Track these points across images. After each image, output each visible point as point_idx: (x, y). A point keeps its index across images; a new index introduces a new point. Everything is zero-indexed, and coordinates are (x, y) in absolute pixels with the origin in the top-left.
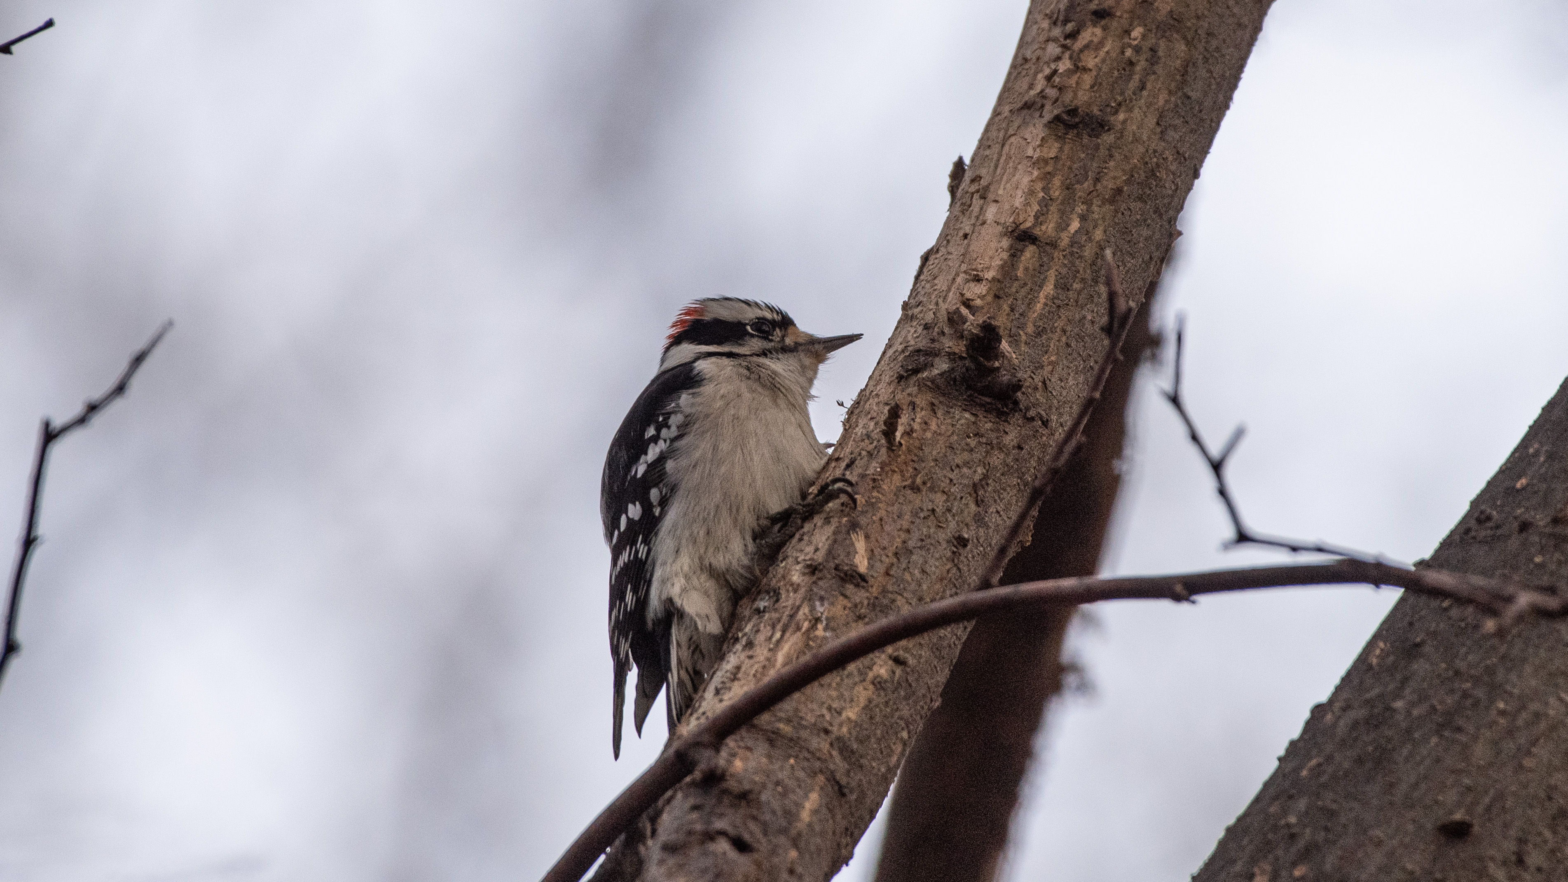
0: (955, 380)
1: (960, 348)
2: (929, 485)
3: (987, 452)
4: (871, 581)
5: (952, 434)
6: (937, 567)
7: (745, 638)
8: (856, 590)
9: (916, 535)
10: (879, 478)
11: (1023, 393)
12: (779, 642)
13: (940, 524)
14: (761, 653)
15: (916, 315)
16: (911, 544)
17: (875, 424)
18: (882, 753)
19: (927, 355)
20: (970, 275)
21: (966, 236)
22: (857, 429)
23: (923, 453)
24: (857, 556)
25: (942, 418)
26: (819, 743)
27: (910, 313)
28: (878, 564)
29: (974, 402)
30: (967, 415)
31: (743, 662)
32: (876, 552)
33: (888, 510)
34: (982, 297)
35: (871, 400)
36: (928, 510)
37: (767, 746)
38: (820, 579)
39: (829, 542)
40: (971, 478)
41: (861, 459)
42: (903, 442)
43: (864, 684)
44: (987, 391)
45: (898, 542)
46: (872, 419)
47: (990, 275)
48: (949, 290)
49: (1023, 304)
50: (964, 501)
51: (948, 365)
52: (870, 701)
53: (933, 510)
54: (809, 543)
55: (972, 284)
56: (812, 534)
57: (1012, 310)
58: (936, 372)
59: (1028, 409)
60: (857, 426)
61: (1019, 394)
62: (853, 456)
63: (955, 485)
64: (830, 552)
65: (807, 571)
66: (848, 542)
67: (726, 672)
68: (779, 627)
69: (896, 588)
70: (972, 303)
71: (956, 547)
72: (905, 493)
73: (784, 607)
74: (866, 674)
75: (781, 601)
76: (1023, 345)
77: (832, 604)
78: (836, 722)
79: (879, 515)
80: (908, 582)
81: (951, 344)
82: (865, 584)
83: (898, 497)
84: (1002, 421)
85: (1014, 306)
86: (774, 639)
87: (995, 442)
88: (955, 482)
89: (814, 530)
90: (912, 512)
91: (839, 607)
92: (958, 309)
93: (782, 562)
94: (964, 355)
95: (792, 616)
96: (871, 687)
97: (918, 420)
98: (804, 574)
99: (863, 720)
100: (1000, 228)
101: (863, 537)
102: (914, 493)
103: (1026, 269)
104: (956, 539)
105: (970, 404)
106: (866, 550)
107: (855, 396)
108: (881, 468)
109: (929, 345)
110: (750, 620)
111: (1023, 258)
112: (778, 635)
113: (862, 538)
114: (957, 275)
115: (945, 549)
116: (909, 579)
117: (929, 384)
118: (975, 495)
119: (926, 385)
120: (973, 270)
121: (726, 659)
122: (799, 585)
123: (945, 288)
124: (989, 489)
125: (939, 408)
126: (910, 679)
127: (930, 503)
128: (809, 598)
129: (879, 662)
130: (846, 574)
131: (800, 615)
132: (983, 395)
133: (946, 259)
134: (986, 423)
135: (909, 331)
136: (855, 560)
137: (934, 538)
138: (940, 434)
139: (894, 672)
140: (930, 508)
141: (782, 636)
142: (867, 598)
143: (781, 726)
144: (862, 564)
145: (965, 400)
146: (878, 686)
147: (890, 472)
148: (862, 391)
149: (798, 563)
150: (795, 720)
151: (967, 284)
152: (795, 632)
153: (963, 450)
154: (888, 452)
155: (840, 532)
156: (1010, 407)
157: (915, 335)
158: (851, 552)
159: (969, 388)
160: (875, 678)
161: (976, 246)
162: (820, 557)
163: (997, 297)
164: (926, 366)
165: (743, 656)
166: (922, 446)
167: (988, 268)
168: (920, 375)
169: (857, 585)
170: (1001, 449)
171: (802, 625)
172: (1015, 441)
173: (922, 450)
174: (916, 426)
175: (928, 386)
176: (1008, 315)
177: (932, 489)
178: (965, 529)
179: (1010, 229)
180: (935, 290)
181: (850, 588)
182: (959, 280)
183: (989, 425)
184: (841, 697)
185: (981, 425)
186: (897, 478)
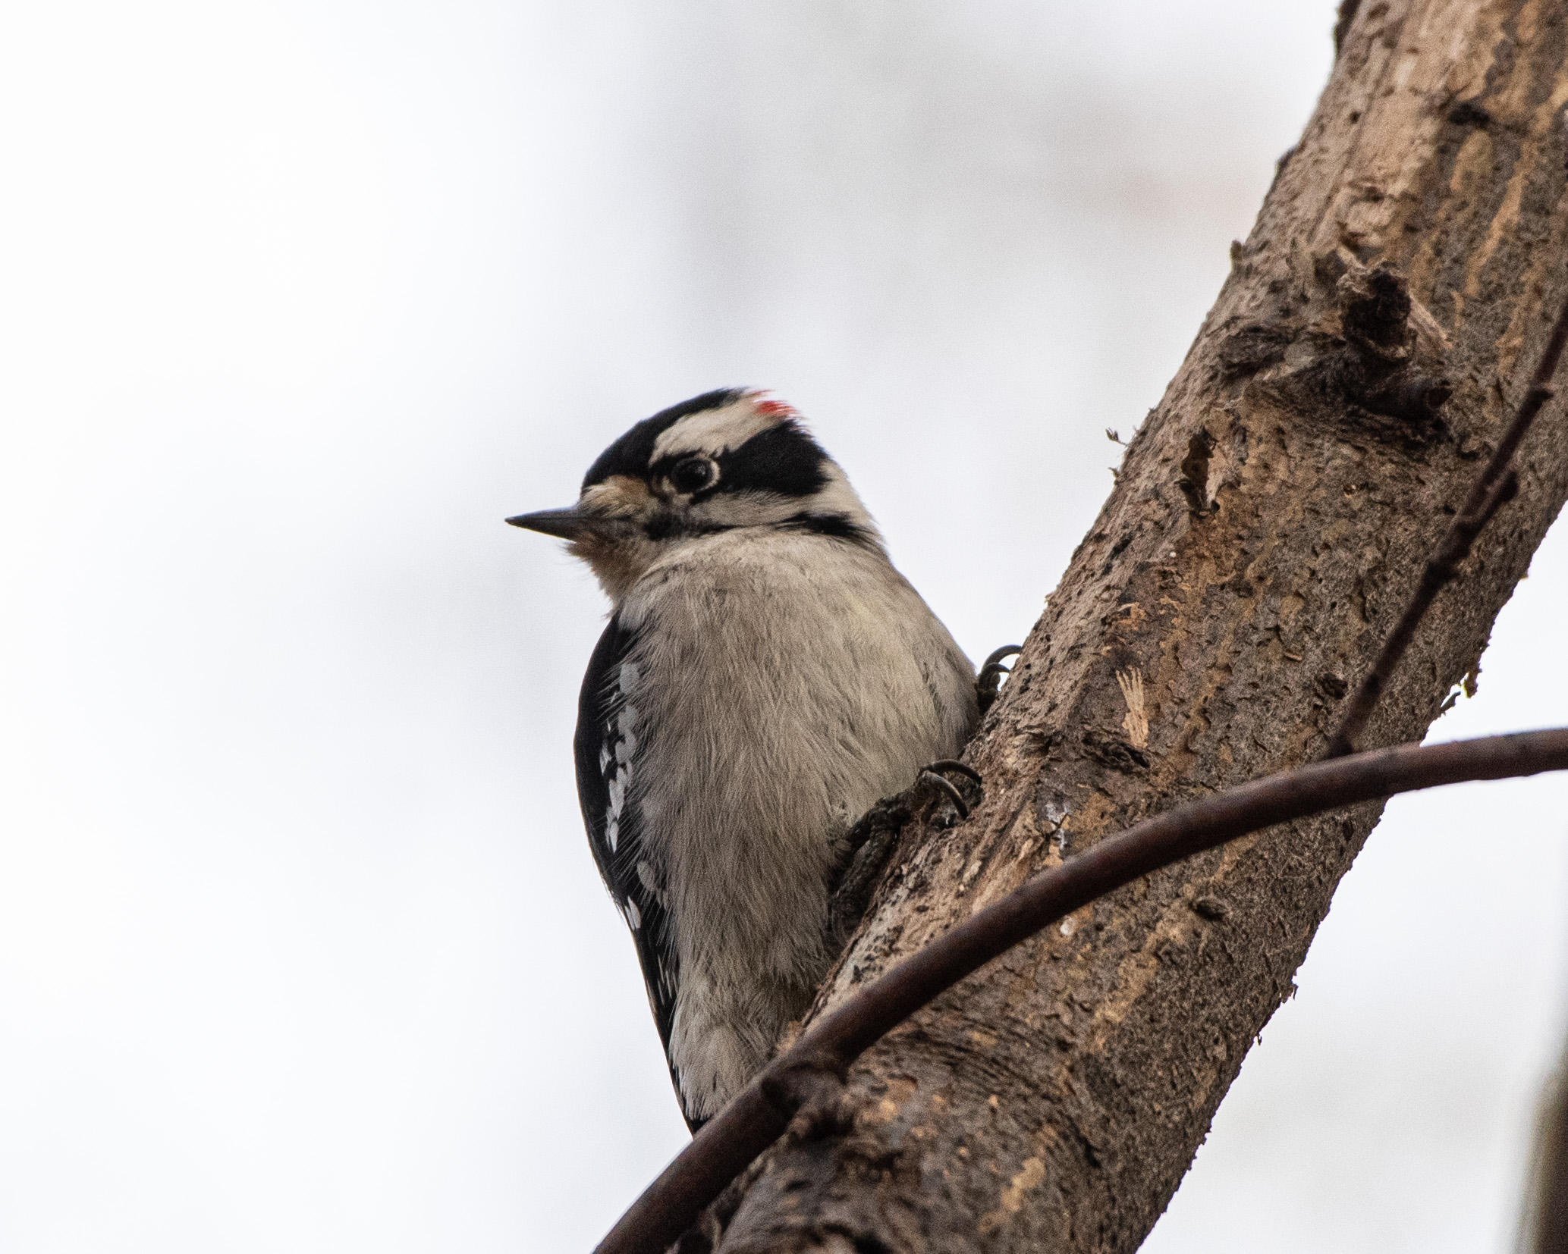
0: (1323, 385)
1: (1332, 323)
2: (1269, 582)
3: (1384, 519)
4: (1155, 763)
5: (1317, 486)
6: (1282, 736)
7: (914, 875)
8: (1126, 778)
9: (1243, 677)
10: (1174, 570)
11: (1457, 408)
12: (975, 879)
13: (1291, 656)
14: (942, 902)
15: (1257, 268)
16: (1233, 693)
17: (1171, 470)
18: (1174, 1086)
19: (1270, 339)
20: (1360, 188)
21: (1355, 117)
22: (1138, 481)
23: (1259, 522)
24: (1127, 718)
25: (1298, 456)
26: (1048, 1068)
27: (1245, 263)
28: (1167, 732)
29: (1359, 424)
30: (1346, 450)
31: (906, 920)
32: (1165, 709)
33: (1191, 629)
34: (1381, 230)
35: (1166, 428)
36: (1268, 629)
37: (944, 1072)
38: (1058, 760)
39: (1076, 692)
40: (1352, 568)
41: (1142, 536)
42: (1219, 501)
43: (1139, 956)
44: (1384, 403)
45: (1208, 690)
46: (1166, 460)
47: (1397, 188)
48: (1319, 219)
49: (1459, 240)
50: (1337, 611)
51: (1311, 358)
52: (1150, 988)
53: (1277, 629)
54: (1039, 696)
55: (1363, 207)
56: (1046, 678)
57: (1439, 252)
58: (1288, 370)
59: (1464, 437)
60: (1138, 475)
61: (1446, 409)
62: (1127, 531)
63: (1320, 581)
64: (1075, 712)
65: (1033, 746)
66: (1111, 691)
67: (877, 938)
68: (977, 852)
69: (1202, 776)
70: (1361, 241)
71: (1322, 699)
72: (1223, 597)
73: (989, 815)
74: (1144, 937)
75: (983, 804)
76: (1458, 317)
77: (1080, 807)
78: (1082, 1028)
79: (1171, 641)
80: (1226, 765)
81: (1319, 318)
82: (1140, 768)
83: (1209, 607)
84: (1414, 460)
85: (1440, 247)
86: (967, 876)
87: (1399, 499)
88: (1320, 576)
89: (1049, 670)
90: (1235, 633)
91: (1092, 812)
92: (1334, 252)
93: (988, 731)
94: (1341, 338)
95: (1002, 832)
96: (1154, 961)
97: (1252, 461)
98: (1028, 753)
99: (1134, 1026)
100: (1420, 102)
101: (1140, 681)
102: (1240, 596)
103: (1468, 176)
104: (1321, 682)
105: (1351, 429)
106: (1146, 705)
107: (1139, 423)
108: (1177, 551)
109: (1277, 321)
110: (924, 841)
111: (1461, 155)
112: (974, 867)
113: (1138, 683)
114: (1336, 189)
115: (1300, 701)
116: (1230, 760)
117: (1275, 393)
118: (1358, 600)
119: (1265, 393)
120: (1367, 179)
121: (878, 916)
122: (1016, 773)
123: (1312, 215)
124: (1388, 590)
125: (1292, 438)
126: (1231, 947)
127: (1272, 616)
128: (1035, 797)
129: (1169, 914)
130: (1106, 752)
131: (1017, 829)
132: (1377, 411)
133: (1316, 161)
134: (1383, 464)
135: (1241, 298)
136: (1124, 725)
137: (1278, 681)
138: (1293, 487)
139: (1198, 935)
140: (1270, 624)
141: (982, 869)
142: (1148, 795)
143: (976, 1036)
144: (1137, 731)
145: (1341, 421)
146: (1166, 959)
147: (1195, 559)
148: (1152, 411)
149: (1018, 732)
150: (1006, 1026)
151: (1355, 208)
152: (1005, 862)
153: (1338, 515)
154: (1191, 522)
155: (1097, 673)
156: (1428, 433)
157: (1253, 304)
158: (1116, 708)
159: (1350, 398)
160: (1160, 944)
161: (1373, 135)
162: (1058, 720)
163: (1410, 229)
164: (1269, 361)
165: (908, 908)
166: (1257, 510)
167: (1395, 176)
168: (1257, 377)
169: (1127, 771)
170: (1410, 512)
171: (1020, 848)
172: (1439, 497)
173: (1258, 516)
174: (1246, 473)
175: (1272, 397)
176: (1430, 262)
177: (1276, 589)
178: (1340, 663)
179: (1438, 102)
180: (1294, 219)
181: (1114, 779)
182: (1341, 198)
183: (1388, 469)
184: (1093, 982)
185: (1372, 468)
186: (1208, 569)
